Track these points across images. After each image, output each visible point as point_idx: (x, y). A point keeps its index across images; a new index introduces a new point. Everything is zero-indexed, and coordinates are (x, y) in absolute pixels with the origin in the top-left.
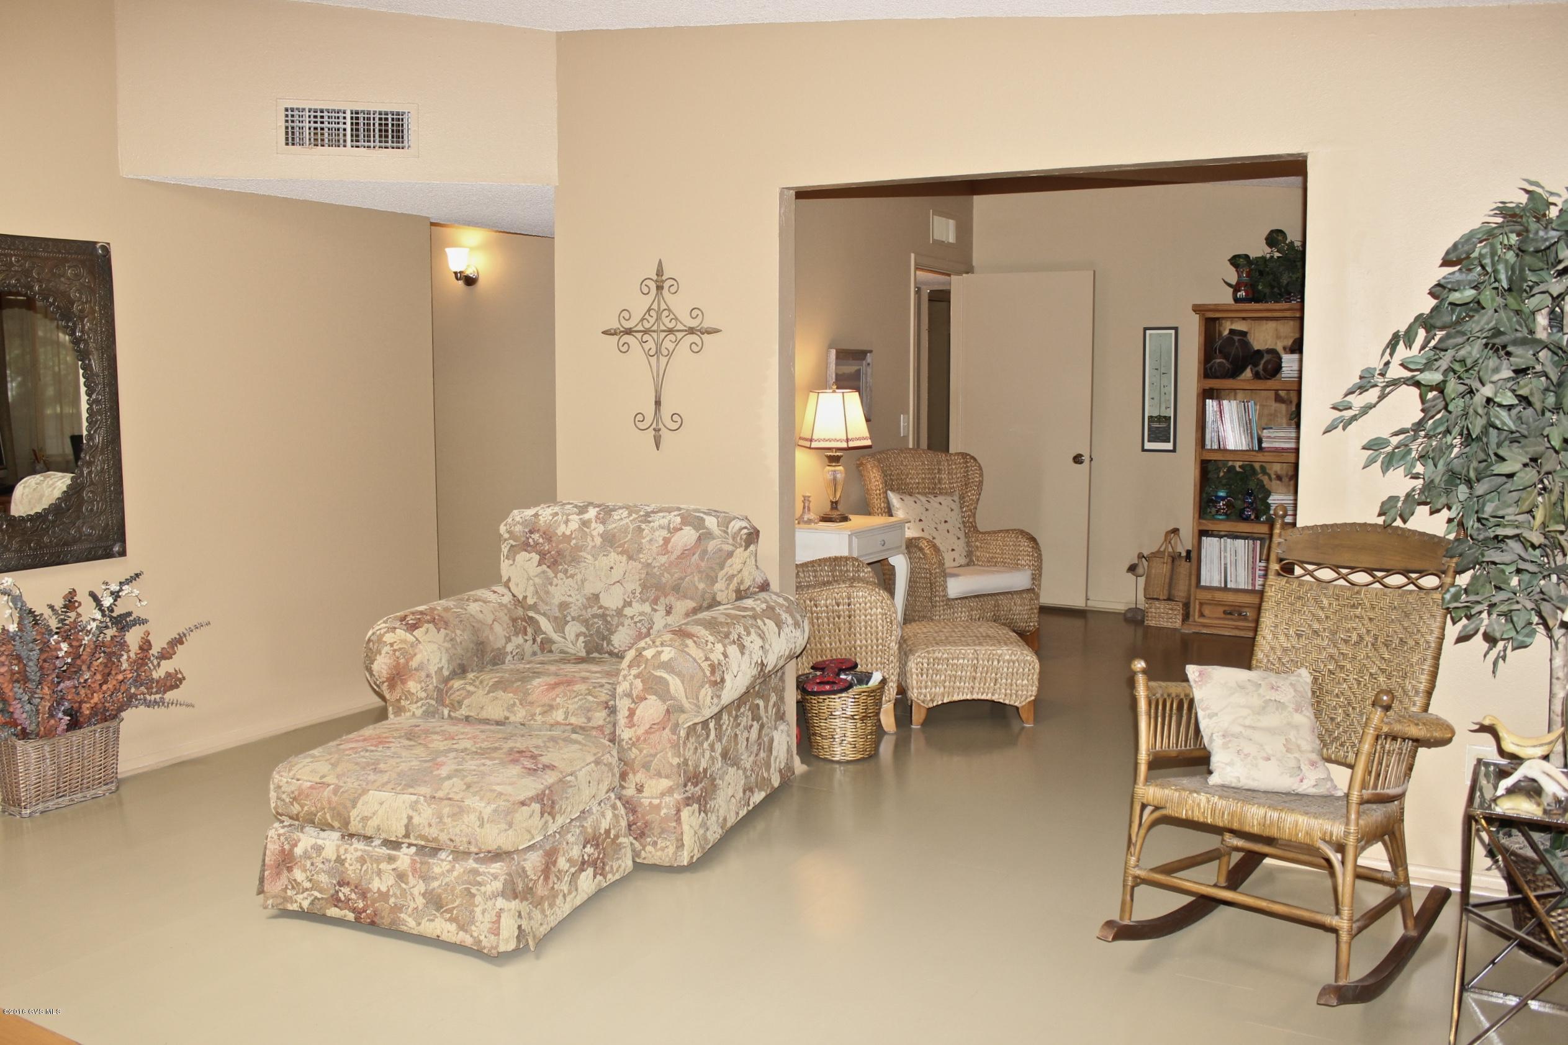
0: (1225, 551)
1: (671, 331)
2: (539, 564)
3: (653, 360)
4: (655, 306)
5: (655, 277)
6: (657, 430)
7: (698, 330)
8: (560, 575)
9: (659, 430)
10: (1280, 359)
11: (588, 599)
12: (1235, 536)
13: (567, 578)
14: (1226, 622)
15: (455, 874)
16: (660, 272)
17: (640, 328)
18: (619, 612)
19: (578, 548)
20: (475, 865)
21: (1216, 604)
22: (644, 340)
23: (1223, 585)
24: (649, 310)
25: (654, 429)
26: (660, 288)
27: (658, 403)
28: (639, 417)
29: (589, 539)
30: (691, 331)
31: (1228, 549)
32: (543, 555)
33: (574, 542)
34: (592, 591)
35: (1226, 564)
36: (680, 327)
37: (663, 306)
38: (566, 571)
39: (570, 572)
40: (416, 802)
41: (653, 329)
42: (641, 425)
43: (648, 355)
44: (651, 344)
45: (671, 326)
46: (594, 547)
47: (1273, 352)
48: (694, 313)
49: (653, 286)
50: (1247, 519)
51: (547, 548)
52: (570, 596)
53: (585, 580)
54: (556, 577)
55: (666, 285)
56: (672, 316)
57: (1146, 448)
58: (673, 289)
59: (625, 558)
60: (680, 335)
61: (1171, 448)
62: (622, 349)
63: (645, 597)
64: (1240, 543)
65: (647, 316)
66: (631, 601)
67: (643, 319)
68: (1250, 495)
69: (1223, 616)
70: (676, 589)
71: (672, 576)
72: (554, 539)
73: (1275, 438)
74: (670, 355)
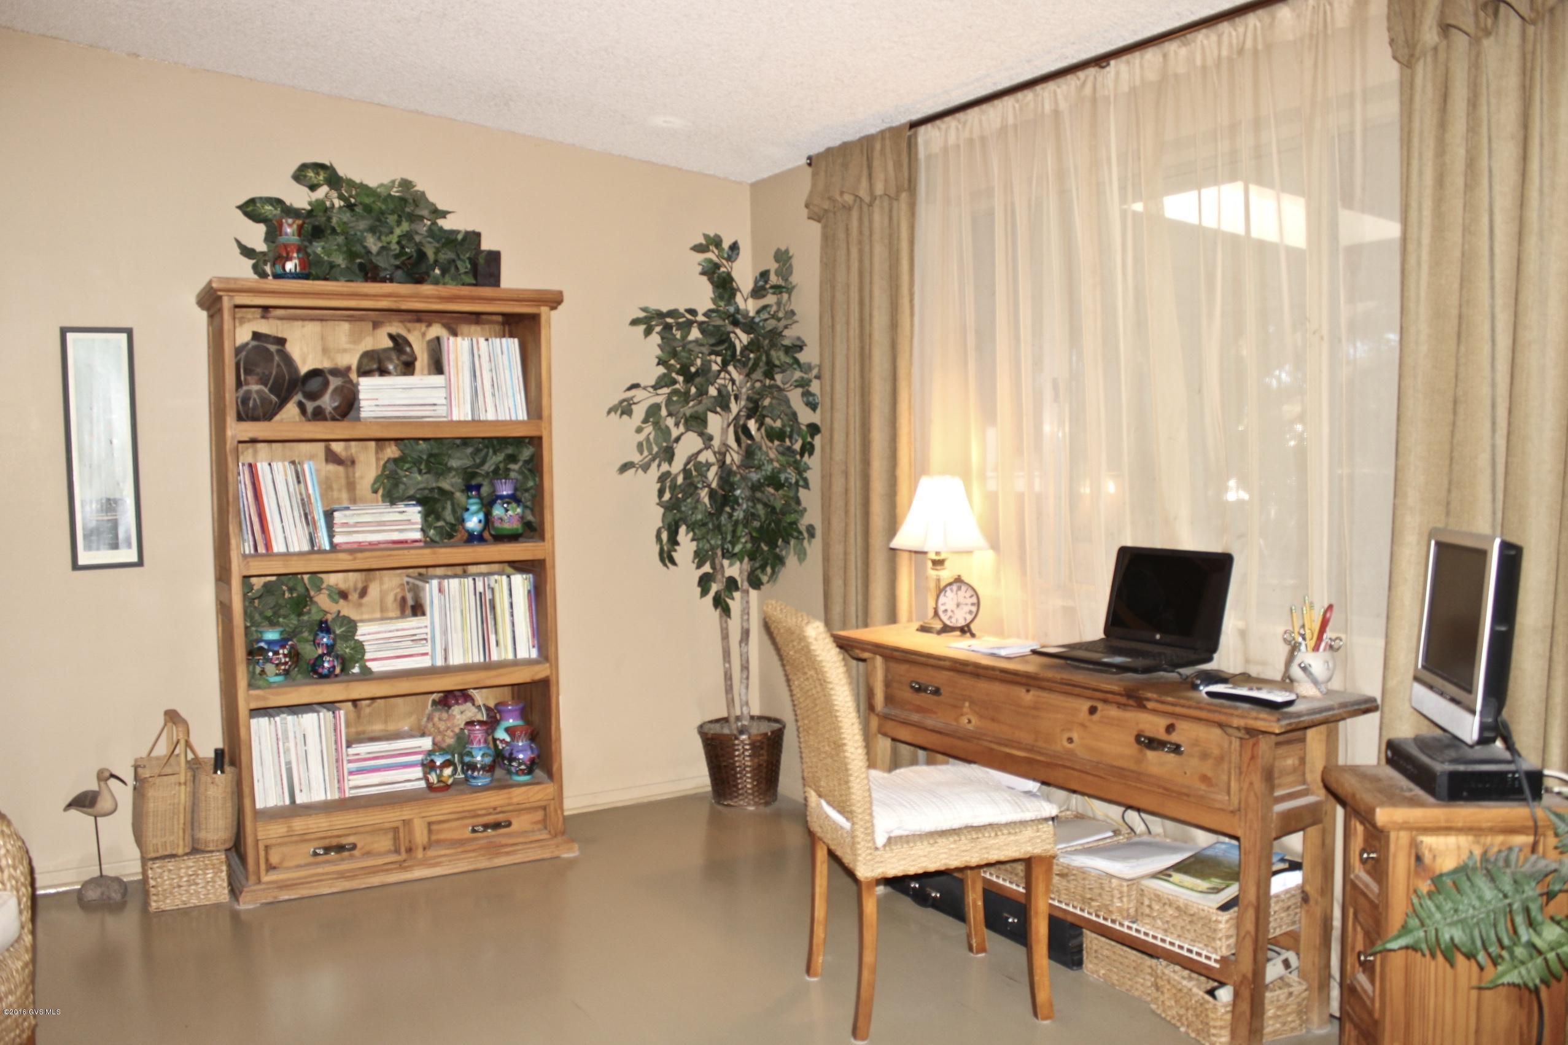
0: (286, 739)
10: (356, 385)
12: (295, 709)
14: (320, 870)
21: (296, 842)
23: (287, 802)
31: (291, 735)
35: (288, 764)
47: (341, 372)
50: (329, 676)
57: (82, 561)
61: (134, 558)
64: (309, 720)
68: (328, 631)
69: (311, 859)
73: (357, 524)
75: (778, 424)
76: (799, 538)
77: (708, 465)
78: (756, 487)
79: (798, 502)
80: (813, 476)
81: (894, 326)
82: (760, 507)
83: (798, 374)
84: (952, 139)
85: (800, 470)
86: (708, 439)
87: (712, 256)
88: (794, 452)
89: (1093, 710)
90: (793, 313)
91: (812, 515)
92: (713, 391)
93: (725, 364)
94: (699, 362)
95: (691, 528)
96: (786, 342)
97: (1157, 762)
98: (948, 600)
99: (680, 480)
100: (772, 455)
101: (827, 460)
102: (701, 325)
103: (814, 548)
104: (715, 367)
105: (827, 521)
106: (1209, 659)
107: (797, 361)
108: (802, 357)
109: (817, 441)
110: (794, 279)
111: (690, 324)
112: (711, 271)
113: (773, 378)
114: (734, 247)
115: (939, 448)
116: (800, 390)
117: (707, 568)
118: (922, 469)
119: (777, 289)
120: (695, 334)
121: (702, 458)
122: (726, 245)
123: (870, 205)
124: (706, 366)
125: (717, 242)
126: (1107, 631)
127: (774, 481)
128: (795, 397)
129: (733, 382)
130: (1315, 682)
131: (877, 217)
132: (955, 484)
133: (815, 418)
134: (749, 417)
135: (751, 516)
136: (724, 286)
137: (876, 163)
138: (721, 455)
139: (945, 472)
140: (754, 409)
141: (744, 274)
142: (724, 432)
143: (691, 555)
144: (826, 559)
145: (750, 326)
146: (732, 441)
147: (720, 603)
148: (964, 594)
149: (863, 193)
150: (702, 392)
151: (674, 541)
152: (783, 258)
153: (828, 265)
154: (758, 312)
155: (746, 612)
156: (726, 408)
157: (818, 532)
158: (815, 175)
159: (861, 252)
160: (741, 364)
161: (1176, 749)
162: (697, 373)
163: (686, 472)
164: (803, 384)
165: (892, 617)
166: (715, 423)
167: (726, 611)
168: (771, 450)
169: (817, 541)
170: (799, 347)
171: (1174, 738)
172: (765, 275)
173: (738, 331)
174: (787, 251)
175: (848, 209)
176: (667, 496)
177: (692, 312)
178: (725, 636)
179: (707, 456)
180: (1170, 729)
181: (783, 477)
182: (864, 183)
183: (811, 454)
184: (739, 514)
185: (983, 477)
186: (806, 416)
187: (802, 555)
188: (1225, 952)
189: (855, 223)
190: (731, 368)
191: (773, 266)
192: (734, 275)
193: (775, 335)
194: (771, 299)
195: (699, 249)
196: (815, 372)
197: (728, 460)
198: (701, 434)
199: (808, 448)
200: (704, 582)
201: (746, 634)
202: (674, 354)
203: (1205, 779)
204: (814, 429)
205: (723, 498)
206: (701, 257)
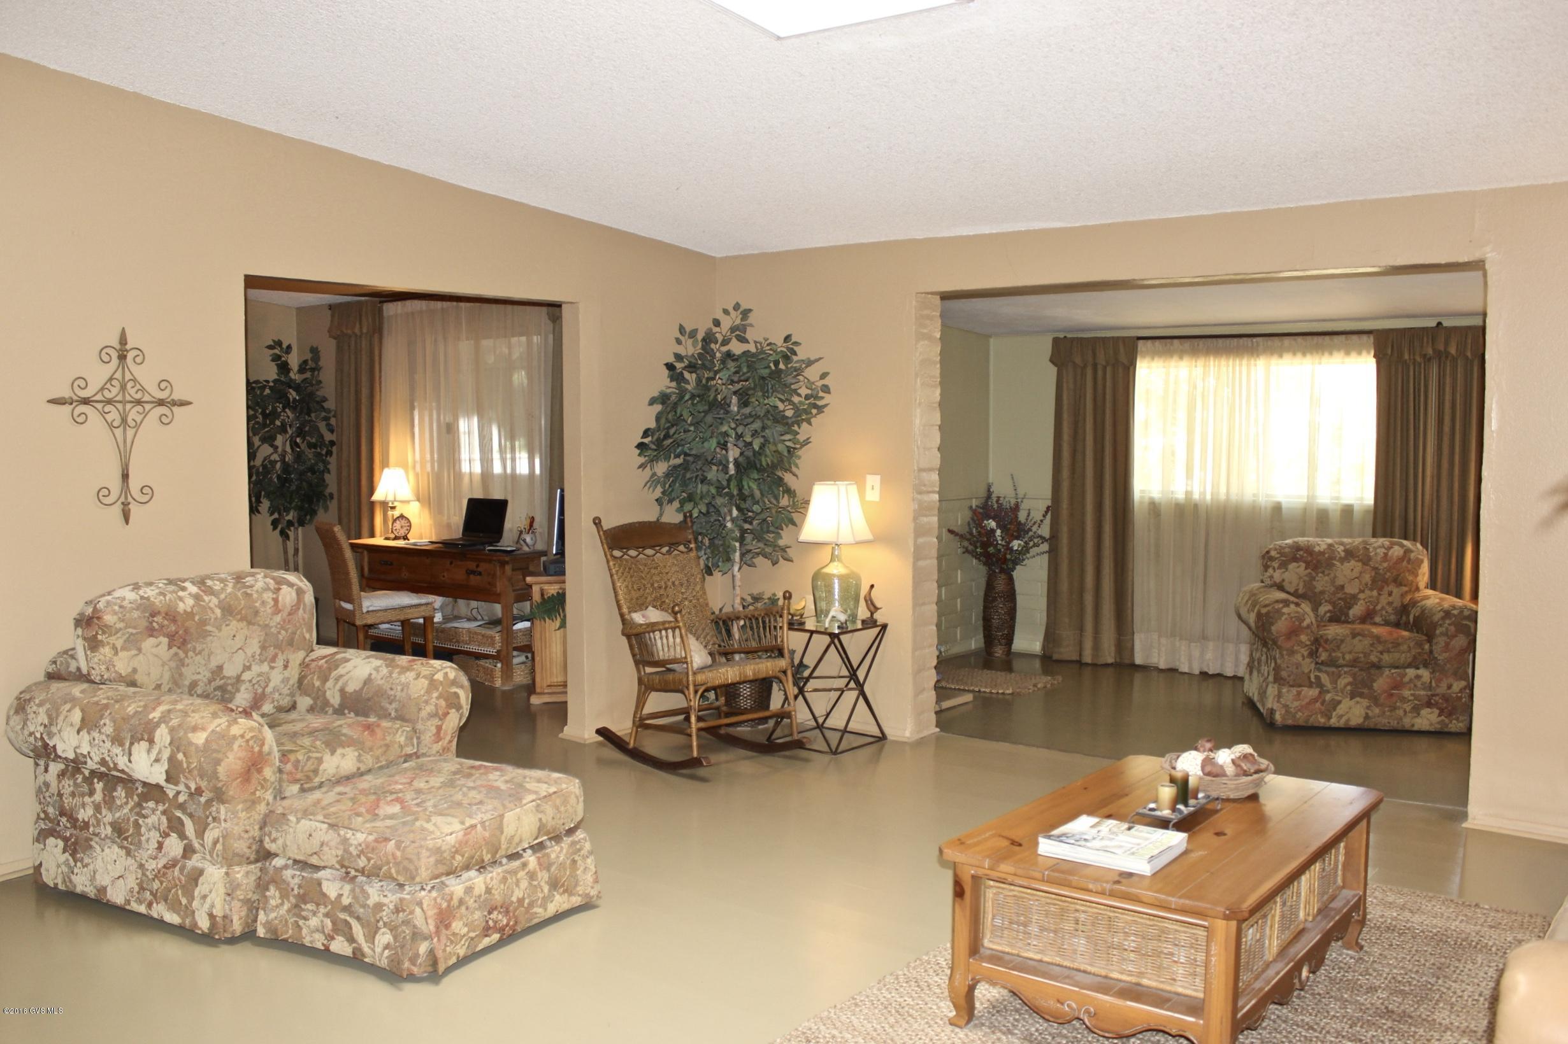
1: (139, 402)
2: (170, 647)
3: (119, 432)
4: (118, 375)
5: (118, 347)
6: (125, 504)
7: (169, 403)
8: (191, 654)
9: (129, 504)
11: (213, 673)
13: (196, 655)
15: (564, 851)
16: (123, 340)
17: (99, 397)
18: (238, 679)
19: (203, 622)
20: (571, 839)
22: (106, 410)
24: (111, 379)
25: (123, 503)
26: (122, 357)
27: (125, 476)
28: (101, 494)
29: (209, 612)
30: (161, 403)
32: (171, 637)
33: (197, 618)
34: (217, 664)
36: (147, 398)
37: (128, 376)
38: (195, 648)
39: (198, 649)
40: (538, 806)
41: (117, 399)
42: (107, 501)
43: (111, 426)
44: (114, 415)
45: (138, 396)
46: (216, 619)
48: (163, 385)
49: (114, 355)
51: (174, 628)
52: (199, 673)
53: (212, 653)
54: (187, 656)
55: (130, 356)
56: (138, 387)
58: (139, 360)
59: (245, 623)
60: (148, 407)
62: (78, 420)
63: (263, 658)
65: (108, 386)
66: (250, 665)
67: (102, 389)
70: (291, 643)
71: (287, 631)
72: (178, 618)
74: (137, 426)
75: (314, 440)
76: (325, 501)
77: (276, 462)
78: (302, 474)
79: (324, 481)
80: (333, 467)
81: (371, 396)
82: (304, 484)
83: (323, 414)
84: (399, 311)
85: (326, 463)
86: (276, 448)
87: (277, 351)
88: (322, 455)
89: (451, 563)
90: (320, 382)
91: (332, 487)
92: (278, 423)
93: (284, 408)
94: (270, 407)
95: (267, 496)
96: (317, 399)
97: (474, 580)
98: (398, 525)
99: (261, 469)
100: (310, 456)
101: (339, 458)
102: (271, 388)
103: (333, 505)
104: (279, 410)
105: (340, 491)
106: (498, 542)
107: (323, 407)
108: (325, 405)
109: (334, 449)
110: (321, 363)
111: (264, 387)
112: (276, 358)
113: (309, 416)
114: (289, 347)
115: (393, 456)
116: (324, 423)
117: (276, 515)
118: (385, 464)
119: (313, 370)
120: (267, 391)
121: (272, 458)
122: (284, 346)
123: (361, 337)
124: (275, 409)
125: (279, 343)
126: (463, 534)
127: (312, 470)
128: (322, 426)
129: (288, 417)
130: (527, 545)
131: (364, 343)
132: (400, 472)
133: (333, 437)
134: (298, 436)
135: (299, 488)
136: (284, 368)
137: (364, 318)
138: (283, 456)
139: (398, 465)
140: (300, 432)
141: (294, 361)
142: (284, 444)
143: (267, 509)
144: (340, 509)
145: (297, 388)
146: (288, 449)
147: (284, 535)
148: (403, 522)
149: (357, 331)
150: (273, 422)
151: (259, 501)
152: (315, 351)
153: (340, 362)
154: (302, 381)
155: (296, 539)
156: (286, 432)
157: (336, 496)
158: (333, 316)
159: (356, 358)
160: (294, 409)
161: (480, 574)
162: (269, 414)
163: (264, 466)
164: (326, 419)
165: (372, 535)
166: (279, 440)
167: (287, 537)
168: (309, 454)
169: (335, 502)
170: (325, 399)
171: (479, 569)
172: (305, 362)
173: (291, 390)
174: (317, 348)
175: (350, 337)
176: (254, 478)
177: (267, 382)
178: (286, 552)
179: (275, 457)
180: (477, 566)
181: (316, 468)
182: (358, 325)
183: (331, 456)
184: (293, 487)
185: (414, 467)
186: (328, 436)
187: (326, 509)
188: (498, 648)
189: (353, 343)
190: (287, 410)
191: (309, 356)
192: (289, 361)
193: (311, 395)
194: (308, 375)
195: (270, 347)
196: (333, 413)
197: (287, 460)
198: (272, 446)
199: (329, 453)
200: (275, 524)
201: (296, 550)
202: (258, 404)
203: (489, 583)
204: (332, 443)
205: (284, 481)
206: (272, 352)
